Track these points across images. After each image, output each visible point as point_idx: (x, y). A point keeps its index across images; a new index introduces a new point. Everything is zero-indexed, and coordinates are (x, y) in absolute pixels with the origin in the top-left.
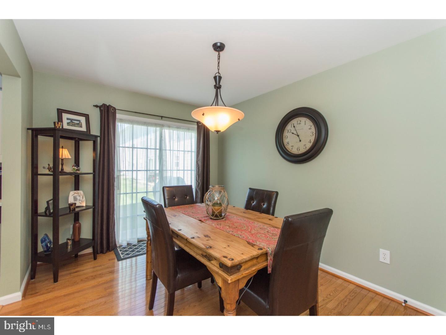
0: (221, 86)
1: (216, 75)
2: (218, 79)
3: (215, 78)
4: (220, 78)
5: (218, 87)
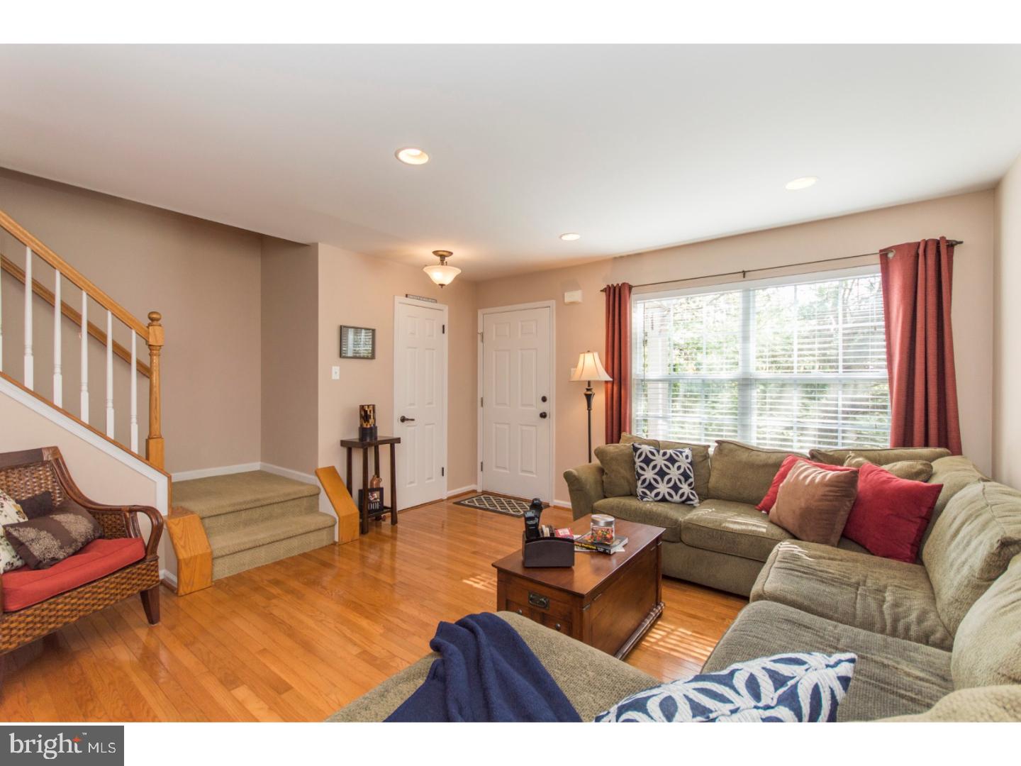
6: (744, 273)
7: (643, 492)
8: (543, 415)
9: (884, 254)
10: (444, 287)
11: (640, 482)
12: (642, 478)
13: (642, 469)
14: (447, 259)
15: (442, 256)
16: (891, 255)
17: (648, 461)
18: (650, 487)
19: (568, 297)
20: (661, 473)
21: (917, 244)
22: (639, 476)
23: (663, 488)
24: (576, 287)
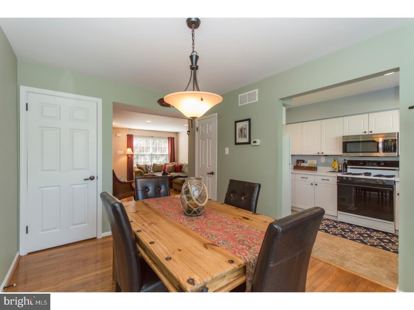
0: (197, 66)
1: (192, 54)
2: (194, 59)
3: (191, 57)
4: (197, 57)
5: (194, 68)
6: (152, 137)
16: (169, 138)
17: (149, 167)
18: (150, 171)
19: (118, 135)
20: (151, 169)
21: (172, 137)
22: (148, 170)
23: (151, 171)
24: (119, 133)
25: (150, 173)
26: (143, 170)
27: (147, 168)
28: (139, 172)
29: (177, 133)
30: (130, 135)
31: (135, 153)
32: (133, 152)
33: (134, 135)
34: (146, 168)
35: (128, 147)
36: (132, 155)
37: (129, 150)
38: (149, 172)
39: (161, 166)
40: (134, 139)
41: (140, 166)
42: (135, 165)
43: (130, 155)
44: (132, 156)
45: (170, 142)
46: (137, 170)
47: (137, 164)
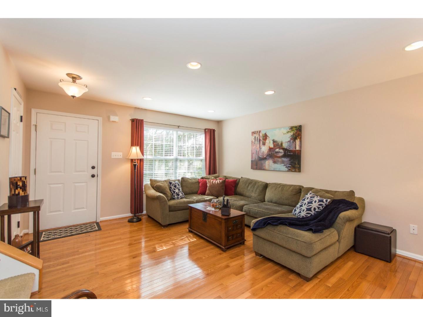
6: (179, 126)
7: (177, 197)
8: (93, 176)
9: (205, 130)
10: (74, 98)
11: (175, 194)
12: (176, 192)
13: (174, 189)
14: (77, 81)
15: (74, 78)
16: (206, 131)
17: (175, 186)
18: (178, 195)
19: (113, 118)
20: (179, 190)
21: (211, 130)
22: (174, 192)
23: (181, 194)
24: (115, 114)
25: (178, 198)
26: (164, 194)
27: (173, 187)
28: (158, 198)
29: (219, 122)
30: (137, 120)
31: (148, 156)
32: (143, 154)
33: (144, 121)
34: (171, 188)
35: (132, 145)
36: (141, 160)
37: (135, 151)
38: (176, 197)
39: (196, 183)
40: (144, 128)
41: (158, 184)
42: (146, 182)
43: (136, 161)
44: (142, 163)
45: (208, 137)
46: (152, 192)
47: (151, 180)
